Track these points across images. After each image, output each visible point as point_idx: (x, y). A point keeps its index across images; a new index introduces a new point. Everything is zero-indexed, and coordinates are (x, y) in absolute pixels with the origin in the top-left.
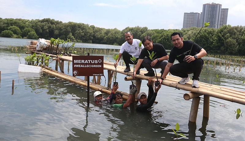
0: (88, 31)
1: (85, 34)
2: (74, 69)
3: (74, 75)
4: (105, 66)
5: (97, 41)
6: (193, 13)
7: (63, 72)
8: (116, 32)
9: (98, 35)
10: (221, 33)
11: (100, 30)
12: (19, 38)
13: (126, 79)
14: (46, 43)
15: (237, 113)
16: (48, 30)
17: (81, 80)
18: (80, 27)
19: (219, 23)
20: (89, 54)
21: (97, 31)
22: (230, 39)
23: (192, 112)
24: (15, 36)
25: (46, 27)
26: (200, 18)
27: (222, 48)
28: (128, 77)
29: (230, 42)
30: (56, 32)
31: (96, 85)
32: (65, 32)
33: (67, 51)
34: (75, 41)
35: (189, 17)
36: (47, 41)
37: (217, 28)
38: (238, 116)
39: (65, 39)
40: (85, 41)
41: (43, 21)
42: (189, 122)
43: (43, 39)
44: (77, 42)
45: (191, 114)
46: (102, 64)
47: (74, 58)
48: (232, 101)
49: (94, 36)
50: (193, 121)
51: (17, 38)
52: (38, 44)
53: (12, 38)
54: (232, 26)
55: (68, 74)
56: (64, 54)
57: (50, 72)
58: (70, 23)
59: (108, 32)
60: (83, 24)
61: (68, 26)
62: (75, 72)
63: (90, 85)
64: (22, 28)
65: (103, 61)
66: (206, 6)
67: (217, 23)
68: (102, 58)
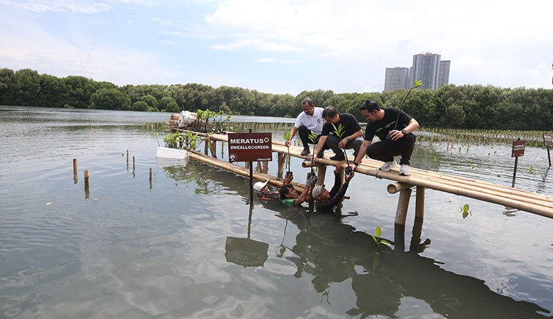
0: (247, 98)
1: (244, 103)
2: (231, 152)
3: (230, 161)
4: (274, 147)
5: (261, 112)
6: (399, 68)
7: (215, 157)
8: (288, 98)
9: (262, 104)
10: (440, 97)
11: (265, 96)
12: (155, 111)
13: (304, 165)
14: (191, 117)
15: (463, 211)
16: (194, 99)
17: (240, 168)
18: (237, 92)
19: (437, 83)
20: (250, 130)
21: (260, 98)
22: (453, 105)
23: (400, 211)
24: (150, 108)
25: (190, 95)
26: (409, 75)
27: (443, 119)
28: (306, 162)
29: (454, 109)
30: (205, 101)
31: (263, 174)
32: (216, 100)
33: (219, 128)
34: (231, 112)
35: (394, 75)
36: (193, 113)
37: (434, 89)
38: (465, 215)
39: (217, 111)
40: (245, 112)
41: (187, 87)
42: (396, 224)
43: (187, 112)
44: (234, 114)
45: (399, 214)
46: (270, 144)
47: (231, 136)
48: (458, 193)
49: (257, 106)
50: (401, 223)
51: (152, 111)
52: (181, 118)
53: (146, 111)
54: (457, 86)
55: (222, 160)
56: (216, 132)
57: (197, 156)
58: (222, 88)
59: (276, 99)
60: (241, 89)
61: (219, 93)
62: (232, 156)
63: (253, 175)
64: (159, 97)
65: (270, 140)
66: (418, 57)
67: (434, 83)
68: (269, 135)
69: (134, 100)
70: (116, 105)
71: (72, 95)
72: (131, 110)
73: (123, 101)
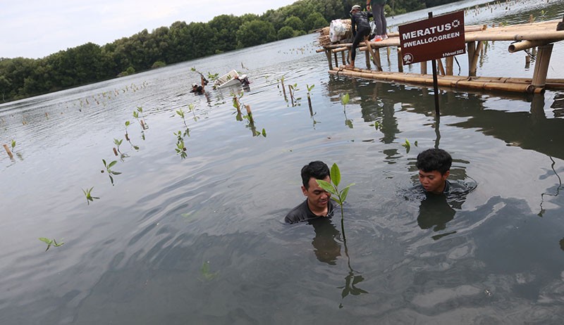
7: (380, 69)
12: (302, 34)
13: (512, 49)
14: (344, 26)
16: (343, 7)
24: (296, 32)
28: (517, 45)
31: (445, 77)
36: (345, 20)
43: (338, 20)
51: (299, 35)
52: (332, 30)
53: (292, 37)
64: (303, 16)
69: (278, 26)
70: (261, 39)
71: (220, 38)
72: (277, 40)
73: (267, 31)
